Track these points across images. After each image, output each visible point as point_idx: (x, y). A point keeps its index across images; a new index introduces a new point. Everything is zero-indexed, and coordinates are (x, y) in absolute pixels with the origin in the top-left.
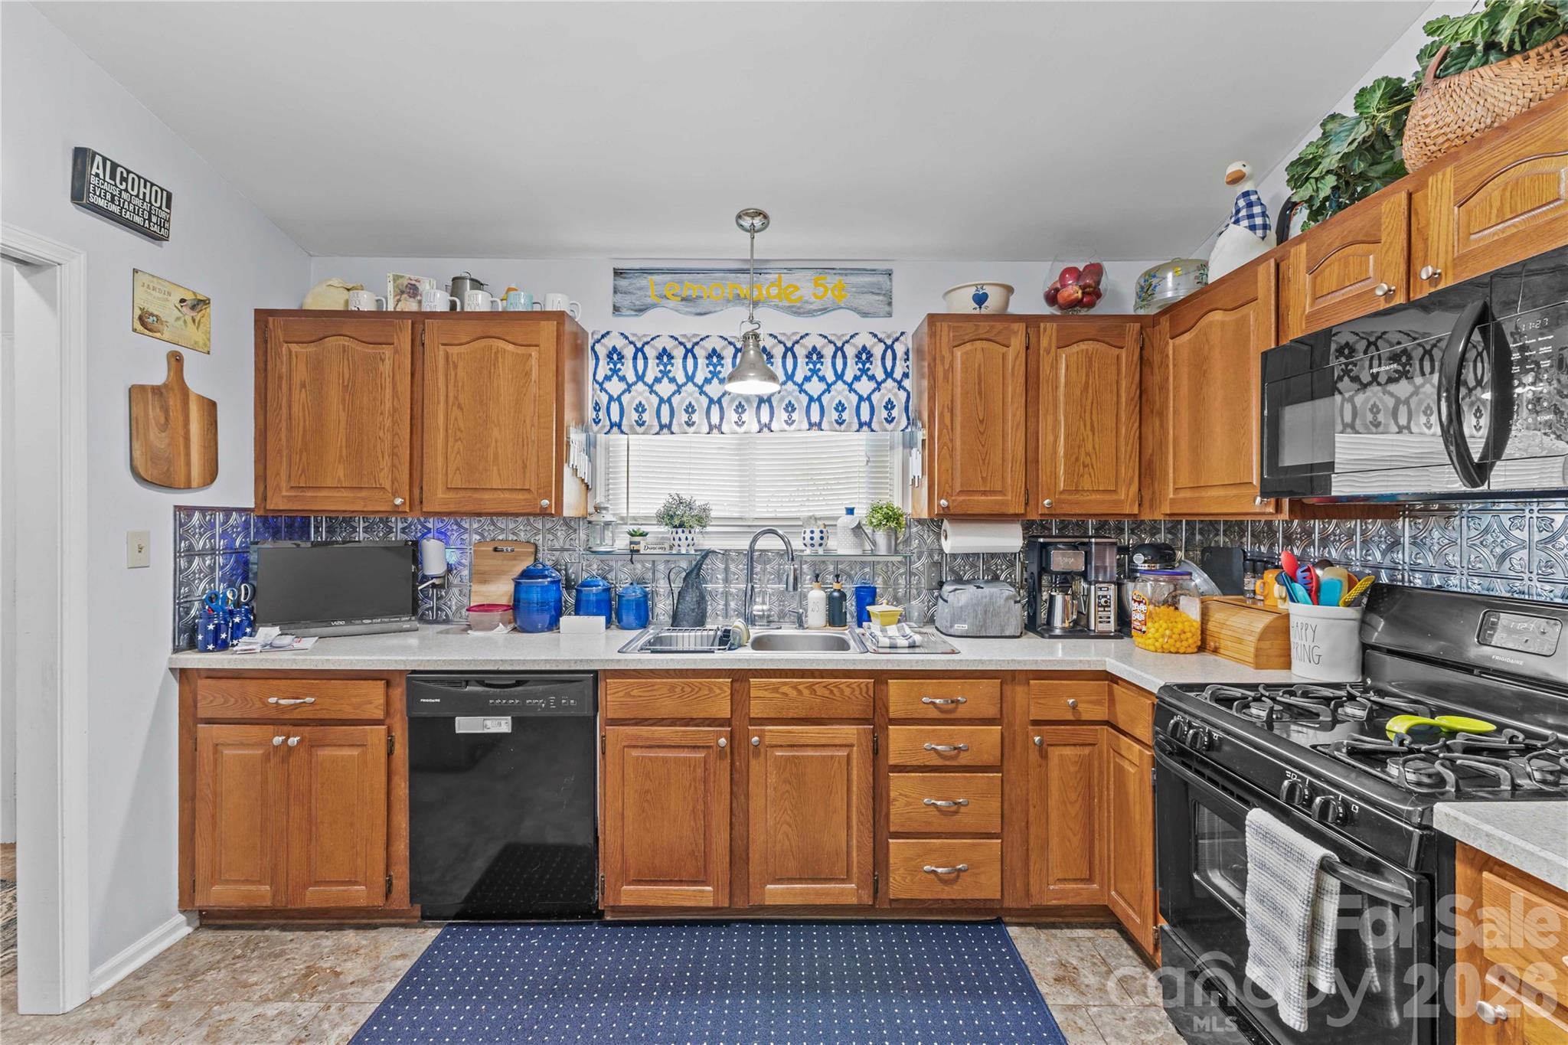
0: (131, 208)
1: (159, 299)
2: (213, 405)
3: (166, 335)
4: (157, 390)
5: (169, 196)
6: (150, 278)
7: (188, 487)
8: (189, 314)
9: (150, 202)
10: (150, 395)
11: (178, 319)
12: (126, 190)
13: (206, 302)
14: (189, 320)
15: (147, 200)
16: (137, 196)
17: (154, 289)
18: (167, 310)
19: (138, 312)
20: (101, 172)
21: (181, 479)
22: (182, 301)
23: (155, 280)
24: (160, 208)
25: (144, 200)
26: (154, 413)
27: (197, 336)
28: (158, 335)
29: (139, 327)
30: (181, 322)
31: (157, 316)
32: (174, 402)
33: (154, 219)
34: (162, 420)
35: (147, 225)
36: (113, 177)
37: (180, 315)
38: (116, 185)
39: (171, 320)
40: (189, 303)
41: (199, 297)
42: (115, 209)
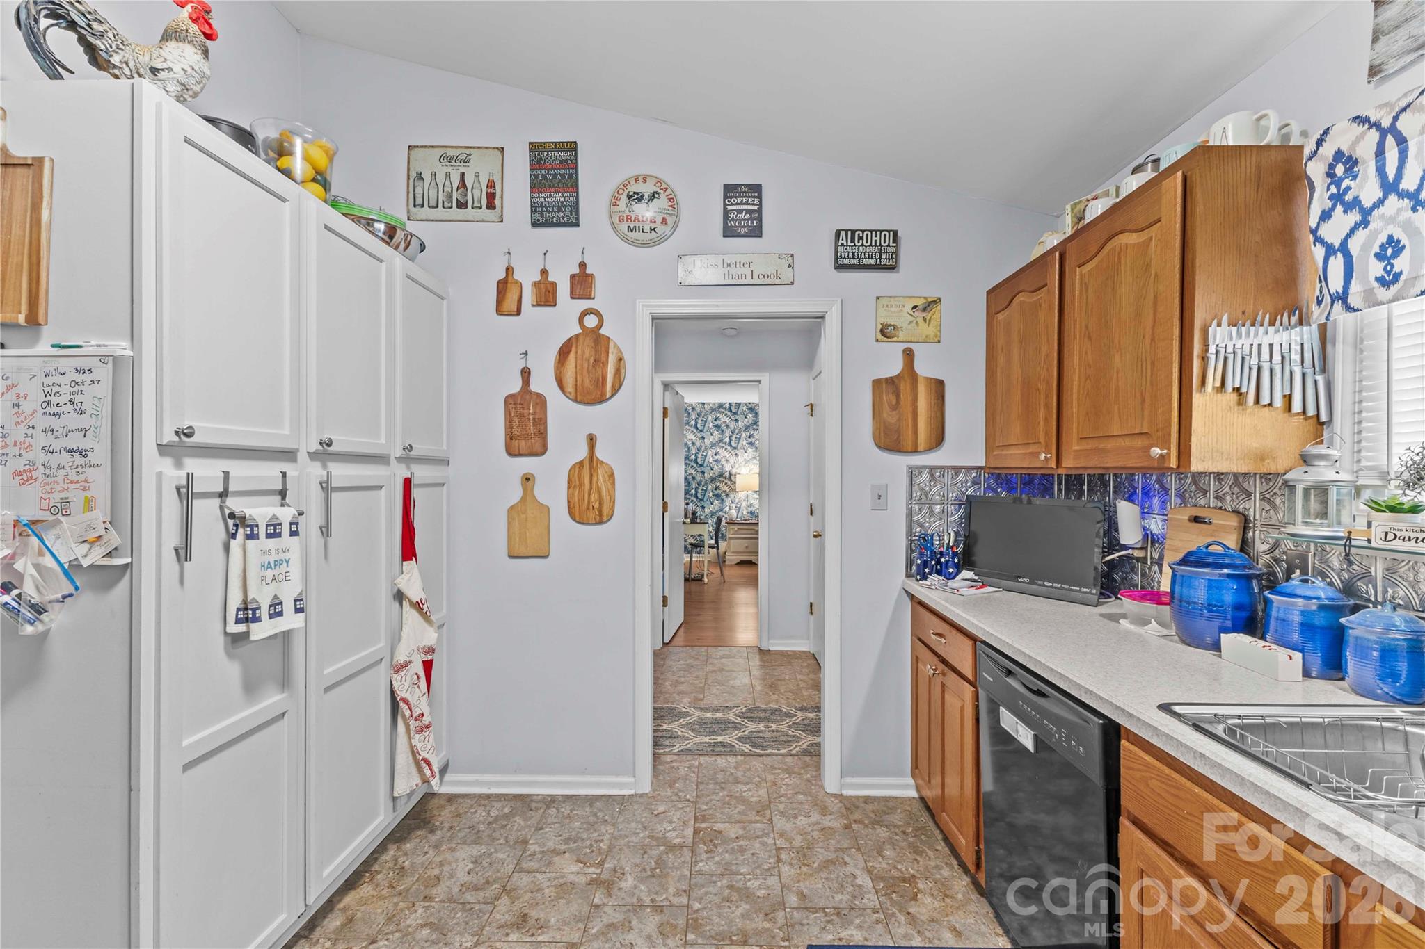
0: (867, 256)
1: (895, 312)
2: (941, 383)
3: (901, 338)
4: (891, 381)
5: (895, 233)
6: (889, 299)
7: (915, 451)
8: (919, 315)
9: (881, 245)
10: (884, 385)
11: (911, 322)
12: (863, 245)
13: (937, 301)
14: (920, 320)
15: (878, 244)
16: (871, 245)
17: (892, 306)
18: (901, 317)
19: (880, 327)
20: (844, 242)
21: (909, 444)
22: (914, 307)
23: (892, 299)
24: (888, 245)
25: (876, 245)
26: (889, 398)
27: (929, 331)
28: (895, 339)
29: (880, 337)
30: (914, 324)
31: (894, 326)
32: (905, 388)
33: (884, 256)
34: (894, 402)
35: (878, 263)
36: (853, 241)
37: (912, 319)
38: (855, 245)
39: (905, 325)
40: (920, 307)
41: (930, 300)
42: (855, 262)
